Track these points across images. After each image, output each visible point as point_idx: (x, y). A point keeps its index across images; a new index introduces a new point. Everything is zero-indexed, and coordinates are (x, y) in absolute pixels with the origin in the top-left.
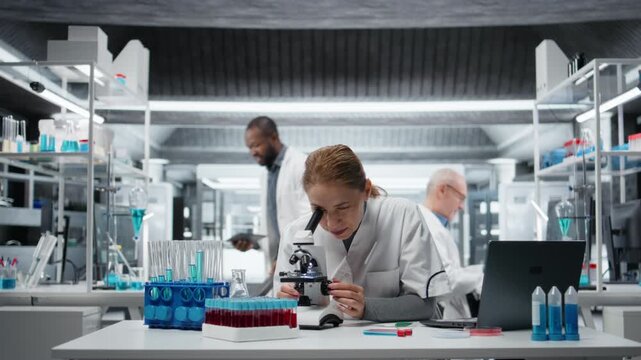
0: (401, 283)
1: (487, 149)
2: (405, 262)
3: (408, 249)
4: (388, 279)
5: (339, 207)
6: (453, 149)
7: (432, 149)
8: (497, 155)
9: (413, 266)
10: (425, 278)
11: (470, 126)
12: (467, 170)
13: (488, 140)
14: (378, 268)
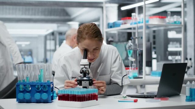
0: (111, 80)
1: (67, 18)
2: (113, 71)
3: (114, 66)
4: (106, 78)
5: (94, 49)
6: (52, 17)
7: (43, 17)
8: (70, 20)
9: (116, 73)
10: (121, 78)
11: (60, 8)
12: (58, 27)
13: (67, 14)
14: (103, 74)
